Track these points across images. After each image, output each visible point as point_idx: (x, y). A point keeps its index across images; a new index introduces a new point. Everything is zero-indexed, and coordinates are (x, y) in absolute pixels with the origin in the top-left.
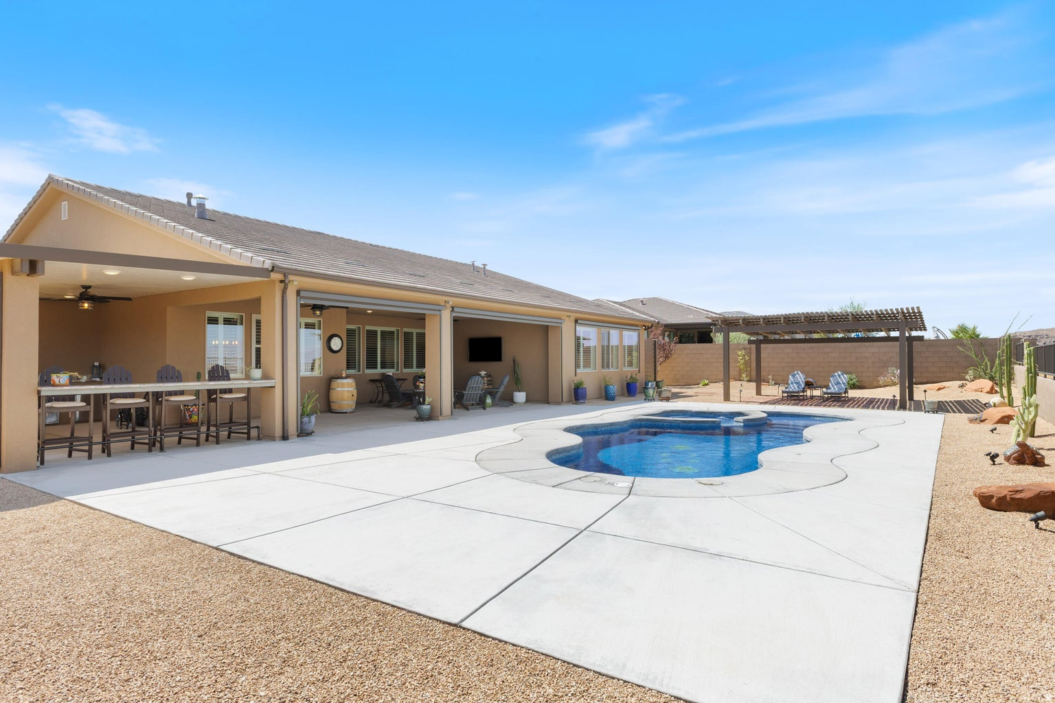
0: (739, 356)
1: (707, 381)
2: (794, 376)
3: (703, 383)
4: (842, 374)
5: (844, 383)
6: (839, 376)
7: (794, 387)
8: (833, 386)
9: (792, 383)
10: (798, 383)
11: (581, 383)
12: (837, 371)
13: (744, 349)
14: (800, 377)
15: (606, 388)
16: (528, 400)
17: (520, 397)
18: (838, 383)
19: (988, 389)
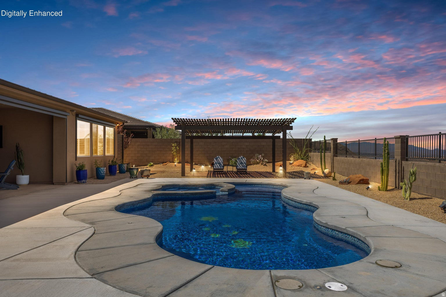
0: (173, 147)
1: (153, 163)
2: (216, 159)
3: (149, 165)
4: (243, 158)
5: (245, 163)
6: (242, 158)
7: (217, 166)
8: (239, 164)
9: (216, 163)
10: (219, 163)
11: (83, 166)
12: (240, 156)
13: (176, 142)
14: (220, 159)
15: (98, 169)
16: (31, 182)
17: (24, 179)
18: (242, 163)
19: (304, 165)
